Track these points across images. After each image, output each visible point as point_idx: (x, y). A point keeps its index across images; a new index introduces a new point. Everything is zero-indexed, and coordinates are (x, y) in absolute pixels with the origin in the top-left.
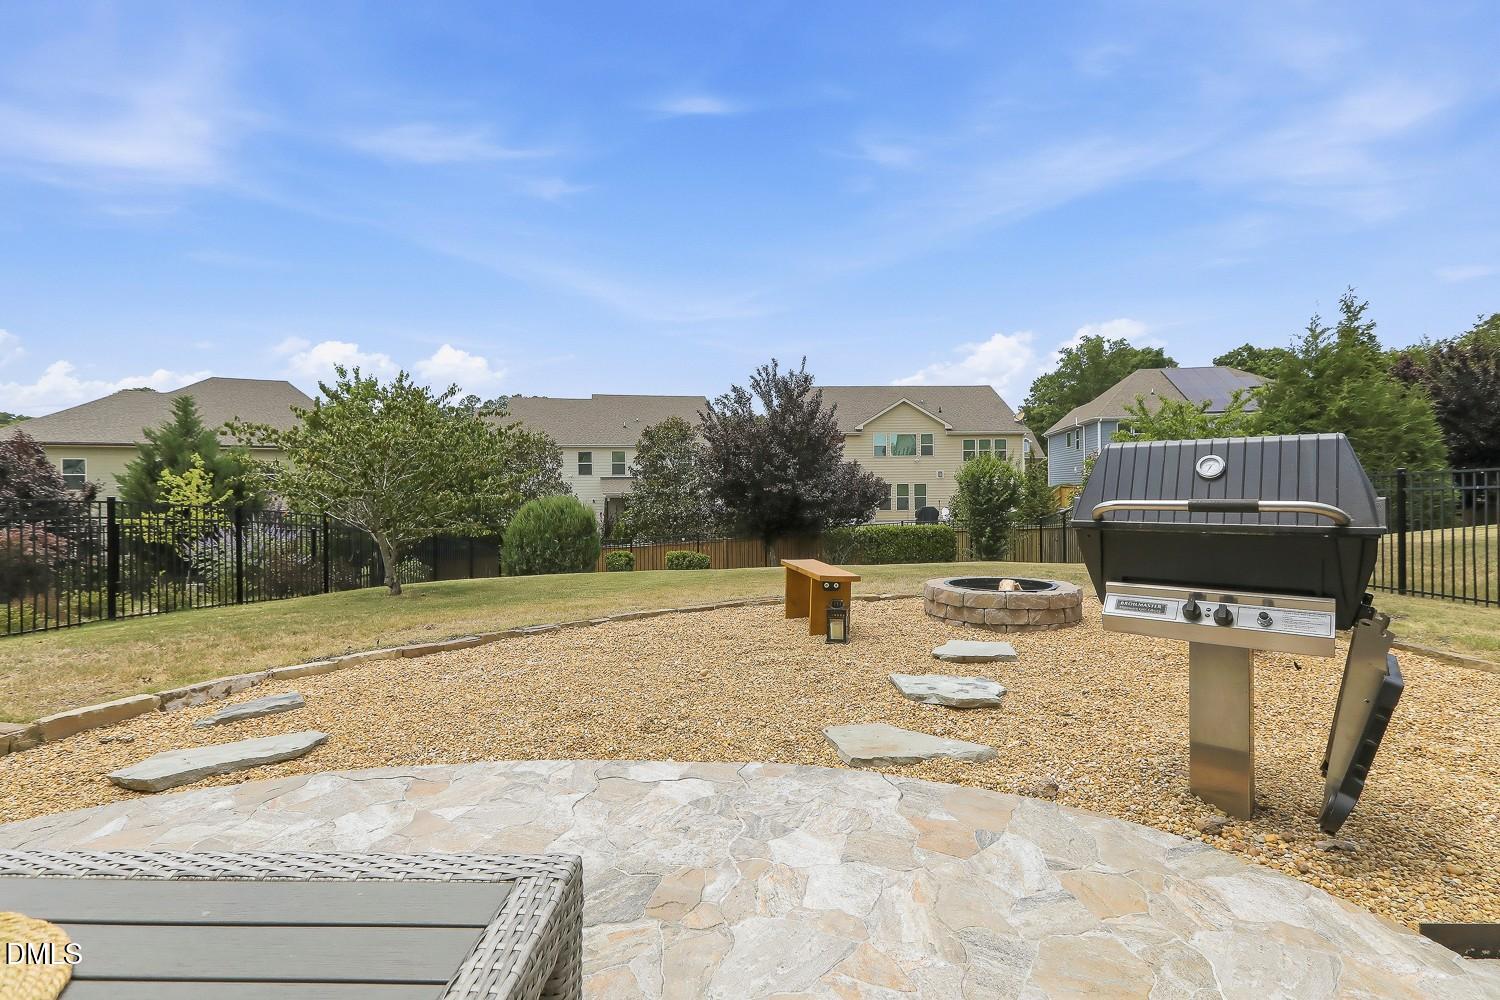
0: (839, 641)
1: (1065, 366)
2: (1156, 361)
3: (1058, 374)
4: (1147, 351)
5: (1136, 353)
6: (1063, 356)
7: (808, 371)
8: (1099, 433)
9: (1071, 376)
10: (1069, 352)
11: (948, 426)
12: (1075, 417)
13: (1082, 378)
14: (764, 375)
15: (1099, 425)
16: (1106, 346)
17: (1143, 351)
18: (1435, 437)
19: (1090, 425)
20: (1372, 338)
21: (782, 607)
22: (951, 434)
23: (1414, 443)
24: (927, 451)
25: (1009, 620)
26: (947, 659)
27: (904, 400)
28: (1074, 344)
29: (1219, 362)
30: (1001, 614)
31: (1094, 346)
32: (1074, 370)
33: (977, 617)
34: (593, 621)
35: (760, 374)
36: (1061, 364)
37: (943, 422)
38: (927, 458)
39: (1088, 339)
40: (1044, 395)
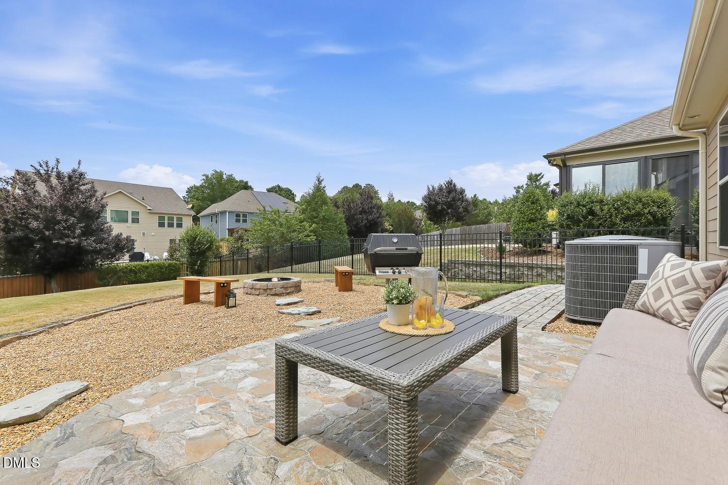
0: (233, 307)
1: (205, 182)
2: (246, 186)
3: (202, 186)
4: (241, 181)
5: (237, 182)
6: (204, 177)
7: (82, 169)
8: (227, 216)
9: (207, 188)
10: (207, 176)
11: (149, 208)
12: (215, 208)
13: (212, 189)
14: (44, 166)
15: (227, 213)
16: (224, 176)
17: (240, 181)
18: (345, 228)
19: (223, 213)
20: (324, 191)
21: (182, 300)
22: (151, 212)
23: (340, 228)
24: (135, 220)
25: (284, 291)
26: (283, 305)
27: (120, 190)
28: (210, 173)
29: (269, 190)
30: (282, 289)
31: (219, 175)
32: (209, 184)
33: (273, 292)
34: (66, 323)
35: (41, 166)
36: (203, 181)
37: (146, 206)
38: (135, 225)
39: (216, 172)
40: (194, 195)
